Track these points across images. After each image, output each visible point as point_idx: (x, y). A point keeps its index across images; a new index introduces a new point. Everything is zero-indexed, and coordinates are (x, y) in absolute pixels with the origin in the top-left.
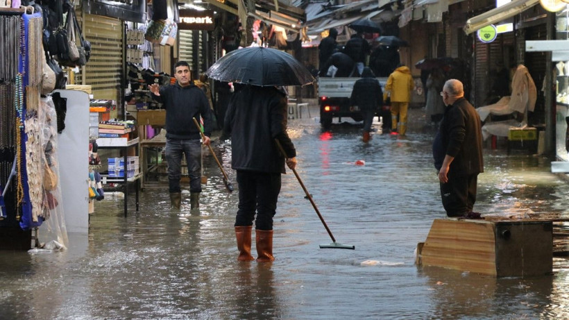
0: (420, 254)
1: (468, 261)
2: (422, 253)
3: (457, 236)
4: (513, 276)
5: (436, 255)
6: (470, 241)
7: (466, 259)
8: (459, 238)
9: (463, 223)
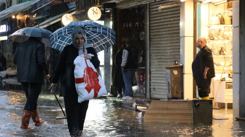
0: (143, 116)
1: (174, 118)
2: (144, 116)
3: (167, 107)
4: (201, 123)
5: (154, 116)
6: (175, 109)
7: (173, 117)
8: (168, 108)
9: (172, 102)
